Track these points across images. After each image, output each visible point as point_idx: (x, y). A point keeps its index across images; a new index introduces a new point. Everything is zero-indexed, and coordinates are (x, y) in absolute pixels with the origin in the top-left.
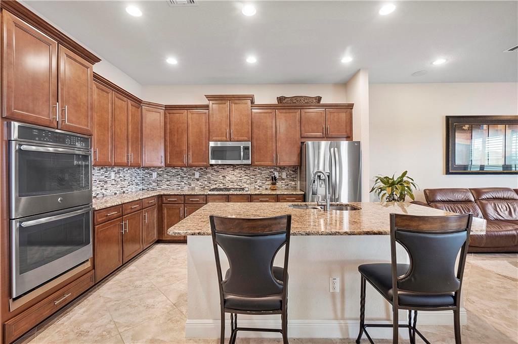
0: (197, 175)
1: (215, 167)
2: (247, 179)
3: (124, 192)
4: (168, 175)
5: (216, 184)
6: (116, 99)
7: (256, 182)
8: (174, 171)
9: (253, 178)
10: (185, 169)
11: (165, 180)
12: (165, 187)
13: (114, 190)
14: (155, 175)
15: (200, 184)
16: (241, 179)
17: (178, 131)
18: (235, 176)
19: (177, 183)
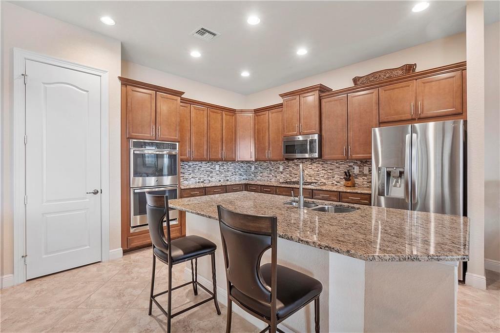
0: (281, 169)
1: (296, 161)
2: (324, 174)
3: (227, 180)
4: (261, 168)
5: (296, 177)
6: (211, 113)
7: (333, 178)
8: (265, 164)
9: (330, 173)
10: (273, 163)
11: (259, 172)
12: (259, 178)
13: (219, 178)
14: (253, 167)
15: (284, 176)
16: (318, 173)
17: (262, 130)
18: (313, 170)
19: (267, 175)
